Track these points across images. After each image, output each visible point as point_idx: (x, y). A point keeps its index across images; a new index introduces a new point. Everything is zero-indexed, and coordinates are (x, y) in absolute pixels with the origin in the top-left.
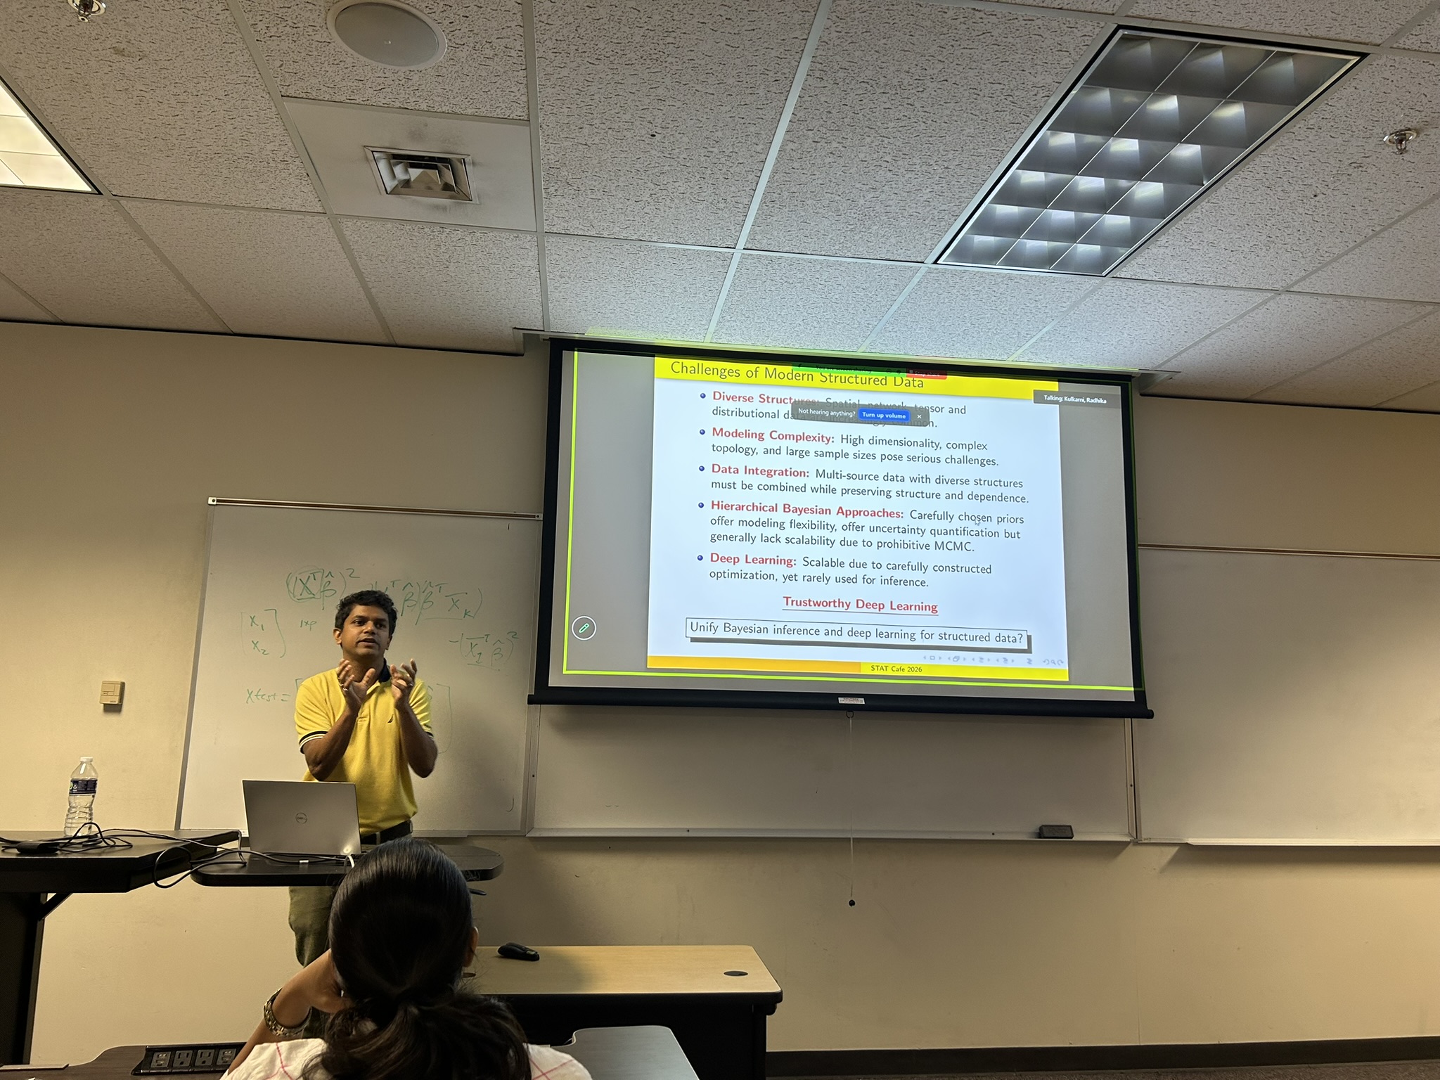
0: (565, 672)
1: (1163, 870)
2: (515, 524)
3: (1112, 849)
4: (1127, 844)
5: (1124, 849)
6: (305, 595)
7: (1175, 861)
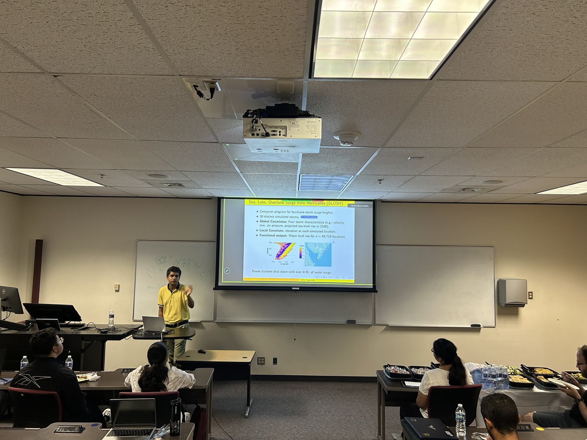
0: (223, 282)
1: (381, 332)
2: (211, 244)
3: (368, 326)
4: (371, 325)
5: (370, 327)
6: (160, 263)
7: (385, 330)
